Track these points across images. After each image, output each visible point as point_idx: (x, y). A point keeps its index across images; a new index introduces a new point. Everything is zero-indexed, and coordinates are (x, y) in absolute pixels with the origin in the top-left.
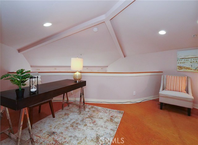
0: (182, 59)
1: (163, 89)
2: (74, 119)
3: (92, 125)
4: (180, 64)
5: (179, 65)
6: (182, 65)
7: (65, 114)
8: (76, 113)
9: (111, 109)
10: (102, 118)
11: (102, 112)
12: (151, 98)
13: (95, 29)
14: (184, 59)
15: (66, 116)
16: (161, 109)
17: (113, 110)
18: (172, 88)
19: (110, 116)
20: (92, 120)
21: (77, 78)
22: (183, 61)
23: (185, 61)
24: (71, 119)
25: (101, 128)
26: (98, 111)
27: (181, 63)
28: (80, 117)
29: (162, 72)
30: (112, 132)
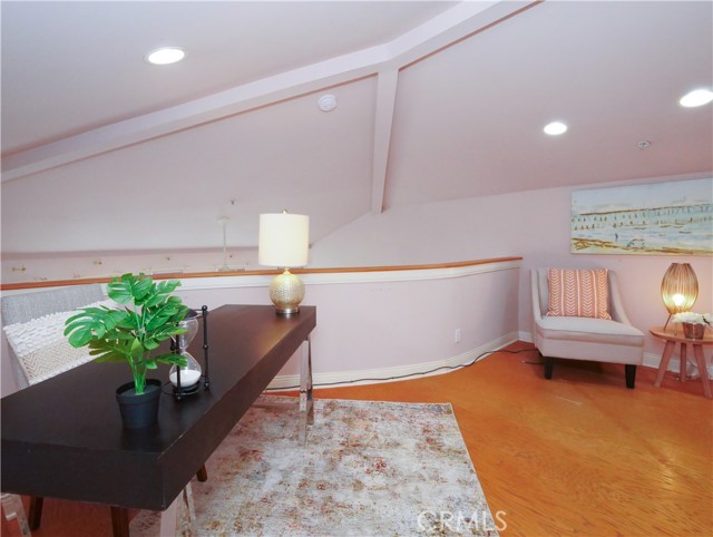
0: (586, 217)
1: (543, 314)
2: (293, 468)
3: (379, 480)
4: (579, 231)
5: (576, 234)
6: (586, 234)
7: (244, 454)
8: (286, 441)
9: (403, 404)
10: (398, 444)
11: (380, 418)
12: (495, 345)
13: (327, 100)
14: (592, 217)
15: (253, 462)
16: (548, 377)
17: (411, 405)
18: (570, 309)
19: (419, 430)
20: (365, 458)
21: (287, 298)
22: (590, 221)
23: (596, 223)
24: (286, 473)
25: (421, 485)
26: (362, 415)
27: (582, 228)
28: (315, 456)
29: (521, 259)
30: (469, 492)
